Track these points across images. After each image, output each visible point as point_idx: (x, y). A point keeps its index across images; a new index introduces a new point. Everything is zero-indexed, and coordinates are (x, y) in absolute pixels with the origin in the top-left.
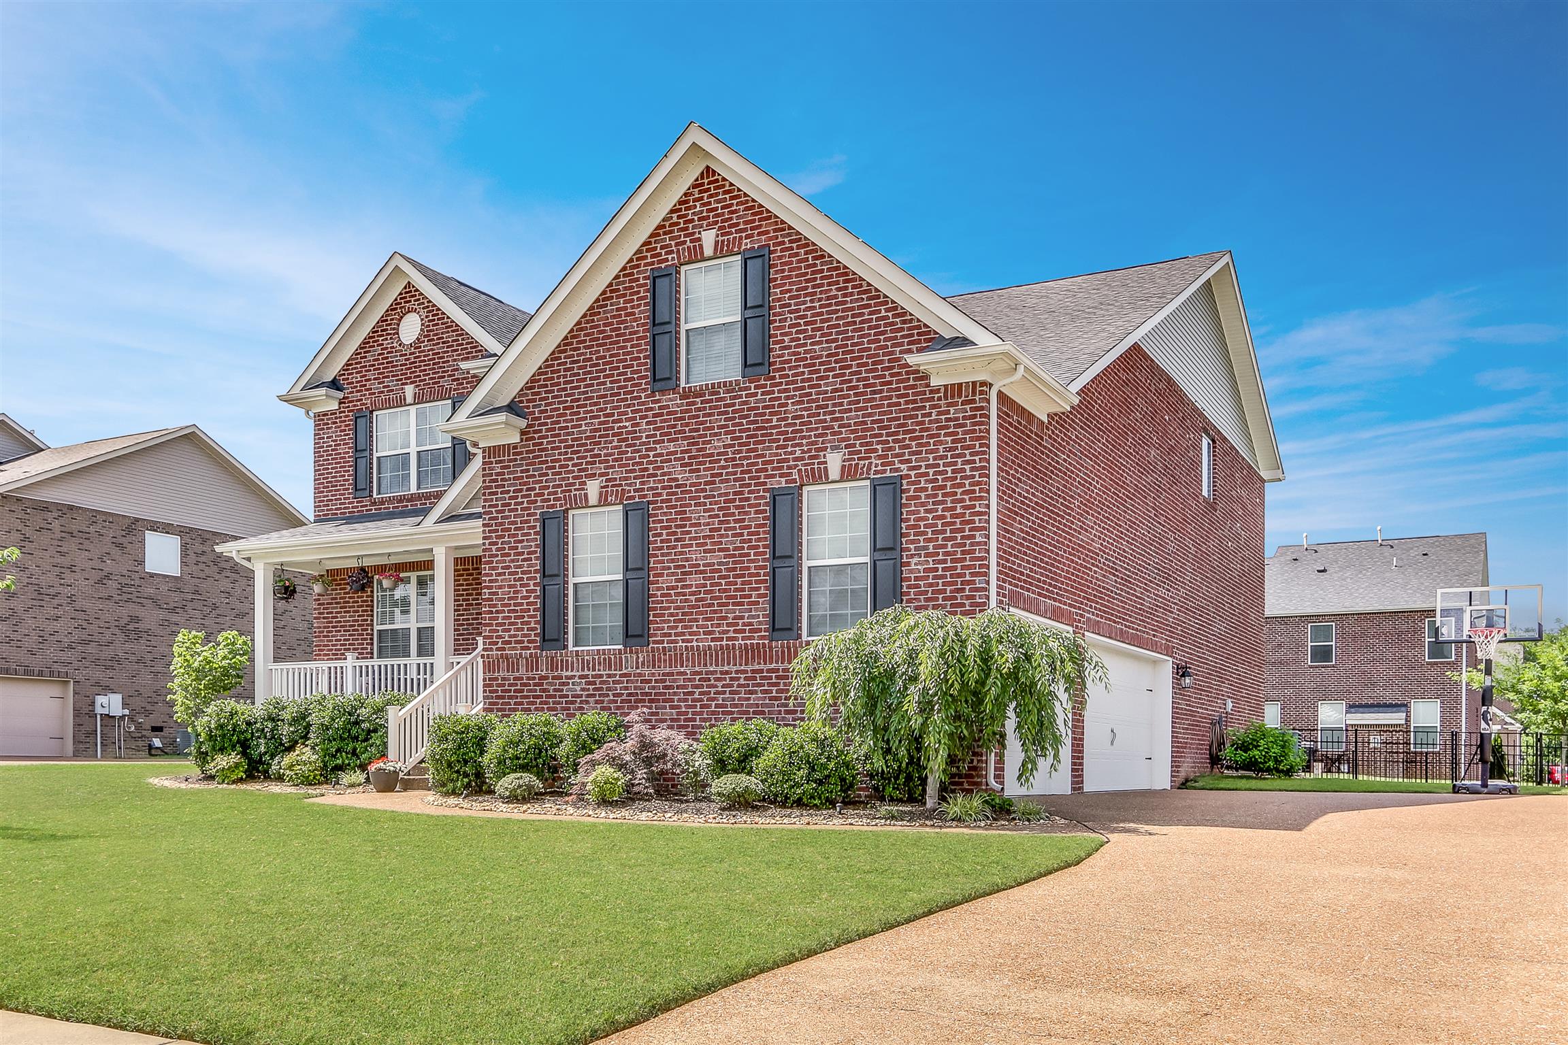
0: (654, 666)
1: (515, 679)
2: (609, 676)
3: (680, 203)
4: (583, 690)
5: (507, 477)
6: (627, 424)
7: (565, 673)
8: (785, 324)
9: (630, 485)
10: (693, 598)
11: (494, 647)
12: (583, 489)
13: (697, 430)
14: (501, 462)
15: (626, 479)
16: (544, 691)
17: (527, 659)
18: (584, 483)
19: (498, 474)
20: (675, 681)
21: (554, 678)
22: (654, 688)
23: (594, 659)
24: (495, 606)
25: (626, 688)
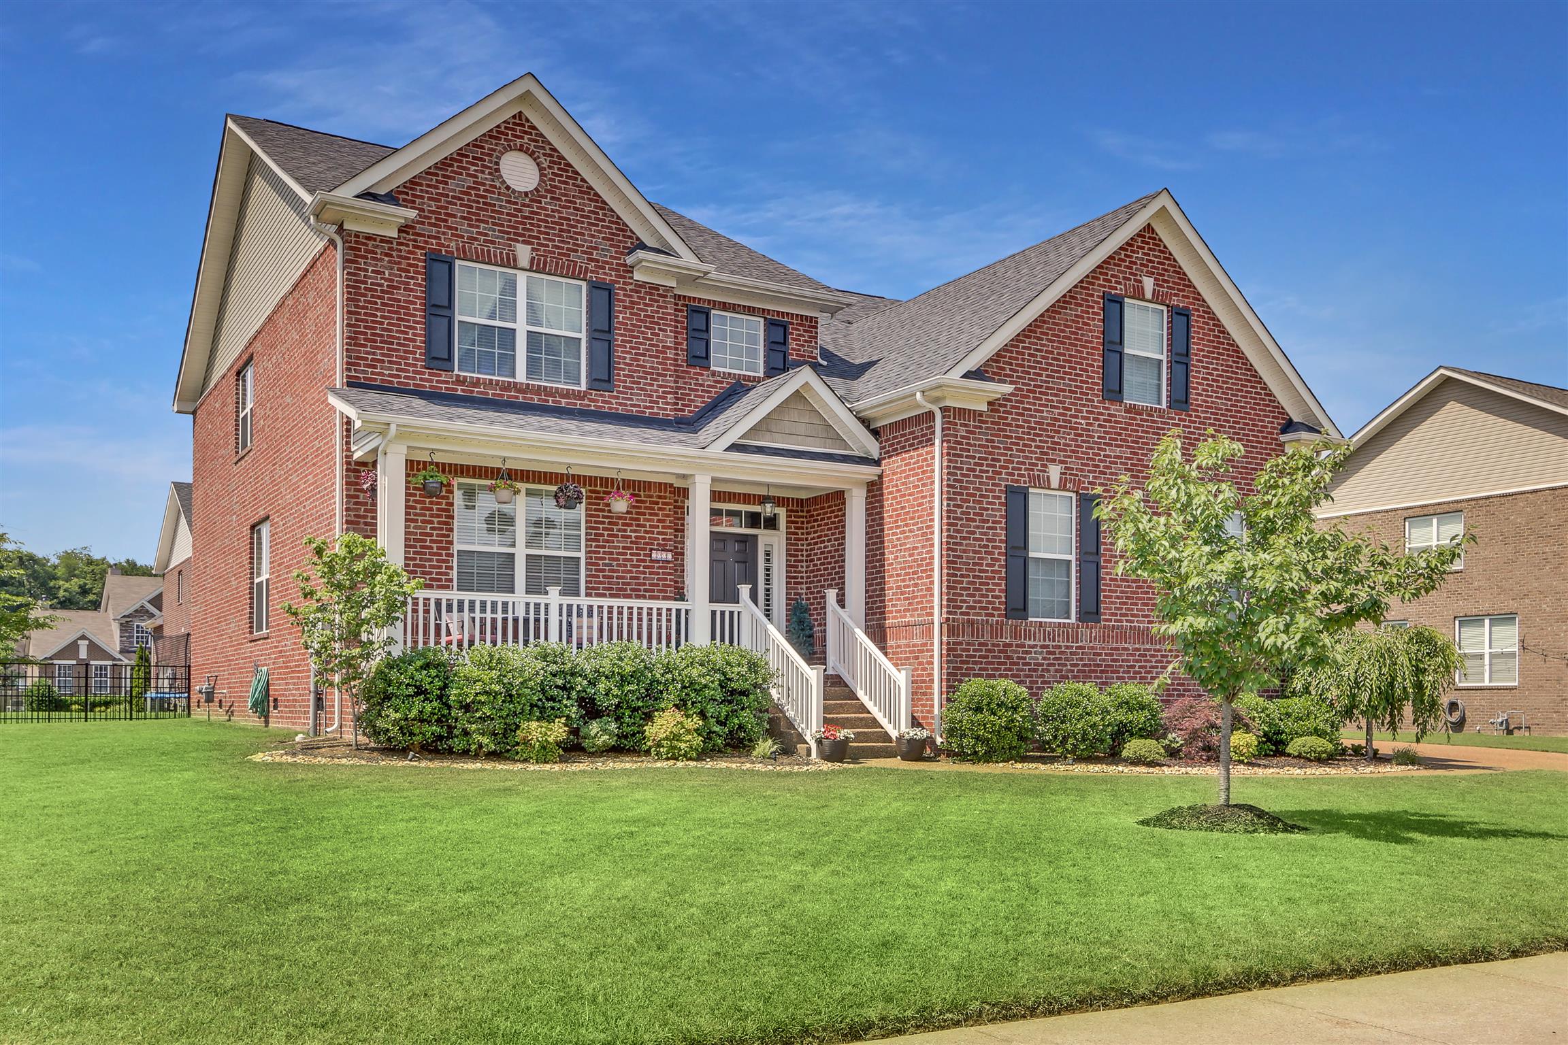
0: (1104, 642)
1: (980, 644)
2: (1067, 647)
3: (1128, 244)
4: (1044, 659)
5: (972, 442)
6: (1083, 422)
7: (1028, 642)
8: (1198, 376)
9: (1085, 477)
10: (1134, 585)
11: (959, 611)
12: (1045, 471)
13: (1137, 443)
14: (966, 425)
15: (1082, 470)
16: (1008, 658)
17: (992, 626)
18: (1045, 466)
19: (962, 437)
20: (1120, 655)
21: (1017, 646)
22: (1104, 660)
23: (1054, 631)
24: (960, 569)
25: (1081, 659)
